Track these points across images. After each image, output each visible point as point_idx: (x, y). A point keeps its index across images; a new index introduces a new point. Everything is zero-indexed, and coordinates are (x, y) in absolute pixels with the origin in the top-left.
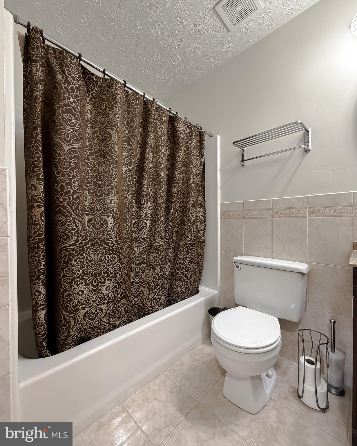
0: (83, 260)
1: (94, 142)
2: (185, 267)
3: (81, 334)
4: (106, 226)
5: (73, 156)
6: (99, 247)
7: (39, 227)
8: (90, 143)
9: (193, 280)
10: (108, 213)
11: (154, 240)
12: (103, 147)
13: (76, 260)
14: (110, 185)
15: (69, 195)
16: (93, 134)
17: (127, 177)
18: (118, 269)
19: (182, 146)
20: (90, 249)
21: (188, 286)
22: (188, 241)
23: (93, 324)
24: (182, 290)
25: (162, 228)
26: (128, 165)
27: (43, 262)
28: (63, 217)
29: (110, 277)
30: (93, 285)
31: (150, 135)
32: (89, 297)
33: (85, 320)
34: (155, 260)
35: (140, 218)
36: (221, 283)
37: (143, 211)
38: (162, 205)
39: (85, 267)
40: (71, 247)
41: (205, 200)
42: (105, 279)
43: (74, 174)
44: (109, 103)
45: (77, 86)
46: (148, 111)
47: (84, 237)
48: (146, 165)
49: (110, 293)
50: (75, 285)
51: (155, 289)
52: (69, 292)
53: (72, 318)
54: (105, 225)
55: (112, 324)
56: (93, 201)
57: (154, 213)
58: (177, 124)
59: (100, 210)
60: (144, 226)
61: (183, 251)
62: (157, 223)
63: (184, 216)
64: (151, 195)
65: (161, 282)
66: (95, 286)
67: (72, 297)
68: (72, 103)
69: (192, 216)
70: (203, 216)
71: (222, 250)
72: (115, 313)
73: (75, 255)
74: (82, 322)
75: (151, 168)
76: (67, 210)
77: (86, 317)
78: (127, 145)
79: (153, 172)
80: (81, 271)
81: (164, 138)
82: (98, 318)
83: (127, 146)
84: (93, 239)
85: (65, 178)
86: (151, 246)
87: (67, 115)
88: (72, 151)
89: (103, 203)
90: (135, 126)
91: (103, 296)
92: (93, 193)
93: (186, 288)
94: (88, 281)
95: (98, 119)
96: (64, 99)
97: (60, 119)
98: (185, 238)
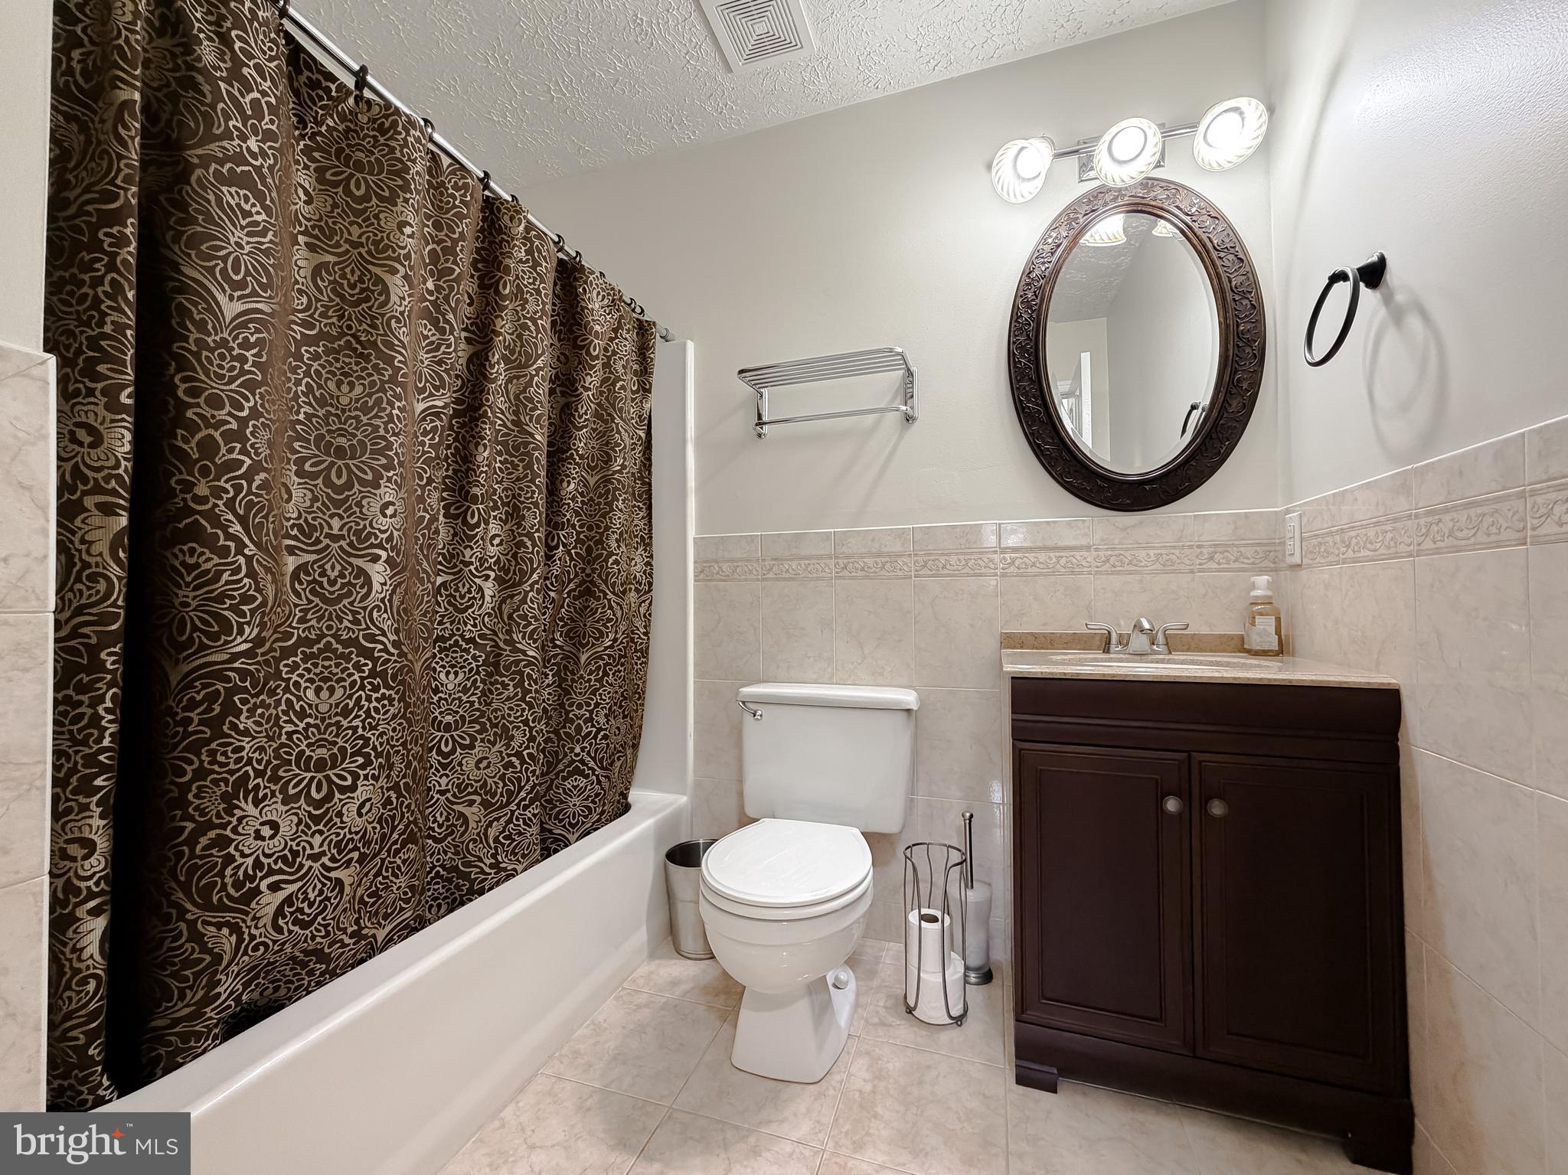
0: (275, 712)
1: (318, 300)
2: (594, 730)
3: (253, 987)
4: (365, 590)
5: (252, 340)
6: (337, 665)
7: (102, 586)
8: (305, 300)
9: (617, 770)
10: (372, 546)
11: (510, 642)
12: (355, 324)
13: (252, 712)
14: (381, 452)
15: (237, 473)
16: (316, 272)
17: (425, 433)
18: (397, 740)
19: (597, 357)
20: (300, 671)
21: (602, 789)
22: (606, 648)
23: (306, 941)
24: (586, 803)
25: (536, 606)
26: (431, 395)
27: (109, 722)
28: (208, 554)
29: (374, 769)
30: (310, 800)
31: (506, 307)
32: (298, 845)
33: (279, 930)
34: (511, 709)
35: (461, 570)
36: (695, 771)
37: (472, 549)
38: (538, 531)
39: (284, 737)
40: (236, 665)
41: (651, 526)
42: (356, 777)
43: (256, 403)
44: (379, 180)
45: (273, 100)
46: (500, 231)
47: (281, 629)
48: (487, 400)
49: (370, 823)
50: (246, 802)
51: (508, 803)
52: (222, 832)
53: (225, 931)
54: (362, 587)
55: (365, 937)
56: (316, 505)
57: (509, 557)
58: (584, 289)
59: (342, 537)
60: (474, 598)
61: (589, 680)
62: (519, 589)
63: (594, 570)
64: (500, 497)
65: (528, 780)
66: (318, 805)
67: (231, 850)
68: (254, 156)
69: (619, 572)
70: (645, 572)
71: (700, 674)
72: (380, 897)
73: (249, 693)
74: (267, 940)
75: (503, 413)
76: (225, 529)
77: (284, 917)
78: (429, 327)
79: (509, 424)
80: (270, 751)
81: (545, 323)
82: (324, 919)
83: (430, 330)
84: (314, 637)
85: (222, 414)
86: (496, 665)
87: (236, 192)
88: (251, 321)
89: (355, 513)
90: (458, 270)
91: (348, 836)
92: (314, 476)
93: (597, 795)
94: (294, 787)
95: (334, 223)
96: (227, 135)
97: (208, 201)
98: (597, 639)
